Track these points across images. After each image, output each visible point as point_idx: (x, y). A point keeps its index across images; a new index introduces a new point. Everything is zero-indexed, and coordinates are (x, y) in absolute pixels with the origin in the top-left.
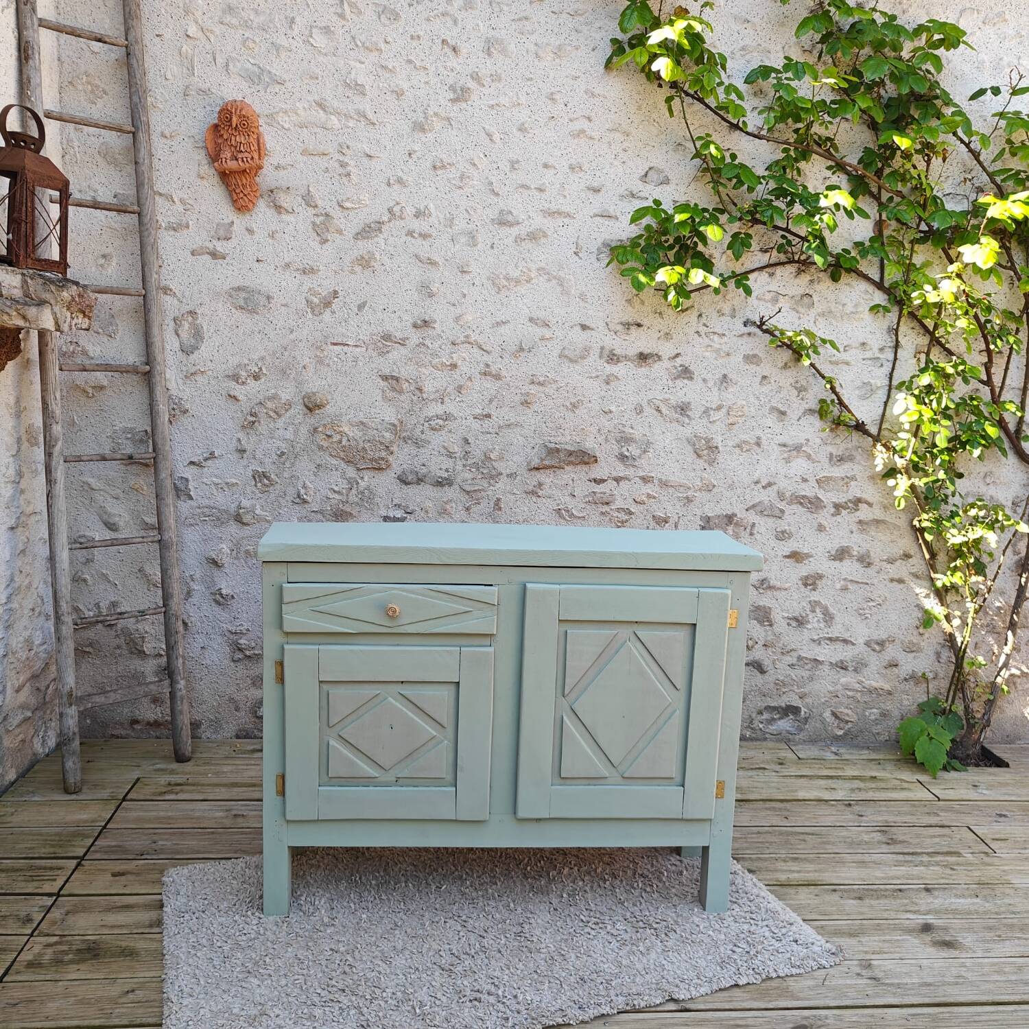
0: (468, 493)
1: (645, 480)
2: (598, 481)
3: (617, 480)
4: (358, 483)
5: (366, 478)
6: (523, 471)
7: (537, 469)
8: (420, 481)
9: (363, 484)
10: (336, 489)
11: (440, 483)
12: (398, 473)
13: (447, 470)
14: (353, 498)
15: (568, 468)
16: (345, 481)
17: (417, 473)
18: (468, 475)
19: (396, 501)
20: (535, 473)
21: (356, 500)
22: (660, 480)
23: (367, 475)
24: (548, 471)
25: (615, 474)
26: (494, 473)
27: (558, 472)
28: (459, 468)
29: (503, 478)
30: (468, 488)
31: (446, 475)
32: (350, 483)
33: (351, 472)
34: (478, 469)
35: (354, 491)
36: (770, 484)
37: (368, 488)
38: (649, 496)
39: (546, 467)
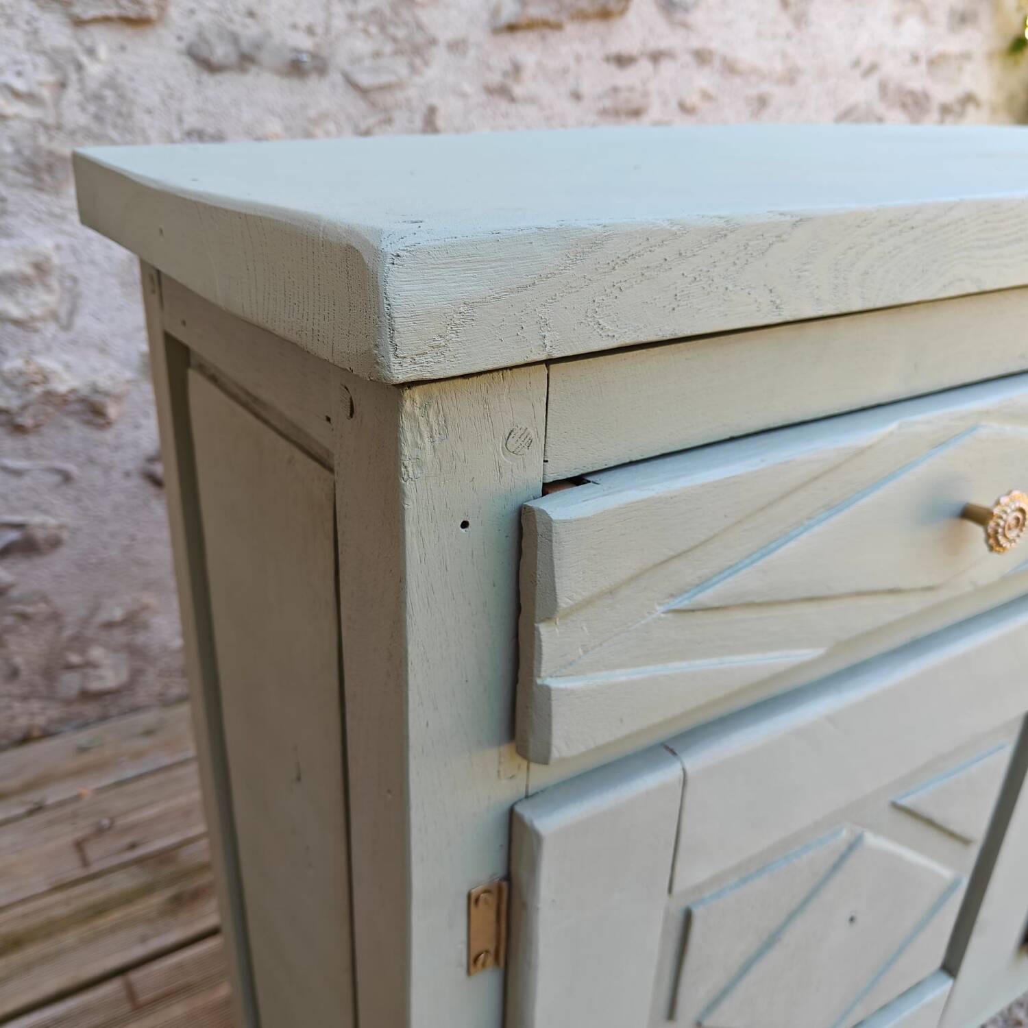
0: (363, 92)
1: (702, 57)
2: (622, 61)
3: (656, 57)
4: (80, 67)
5: (103, 52)
6: (478, 35)
7: (512, 28)
8: (246, 60)
9: (95, 70)
10: (19, 85)
11: (296, 68)
12: (190, 36)
13: (310, 31)
14: (75, 117)
15: (571, 28)
16: (42, 61)
17: (235, 39)
18: (361, 46)
19: (192, 121)
20: (506, 39)
21: (83, 120)
22: (724, 60)
23: (104, 41)
24: (532, 36)
25: (653, 45)
26: (419, 38)
27: (553, 37)
28: (339, 23)
29: (440, 56)
30: (365, 79)
31: (306, 43)
32: (56, 66)
33: (56, 32)
34: (383, 28)
35: (72, 94)
36: (873, 68)
37: (111, 83)
38: (706, 96)
39: (532, 25)
